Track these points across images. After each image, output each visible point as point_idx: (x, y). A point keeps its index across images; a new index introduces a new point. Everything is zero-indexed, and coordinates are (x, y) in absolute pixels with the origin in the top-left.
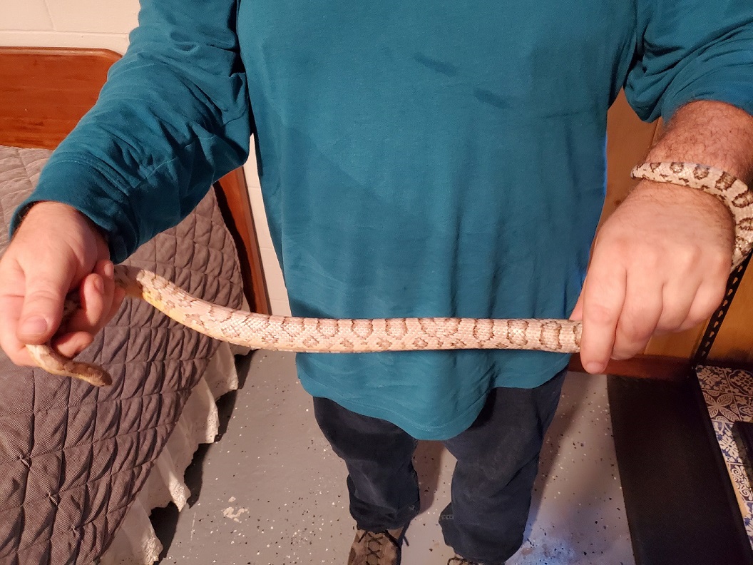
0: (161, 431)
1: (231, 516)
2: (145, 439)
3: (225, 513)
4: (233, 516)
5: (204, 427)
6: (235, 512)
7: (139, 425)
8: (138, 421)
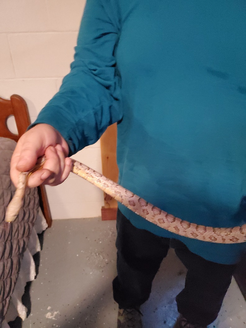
0: (14, 278)
1: (50, 317)
2: (7, 284)
3: (47, 317)
4: (52, 317)
5: (29, 273)
6: (52, 315)
7: (4, 276)
8: (3, 275)
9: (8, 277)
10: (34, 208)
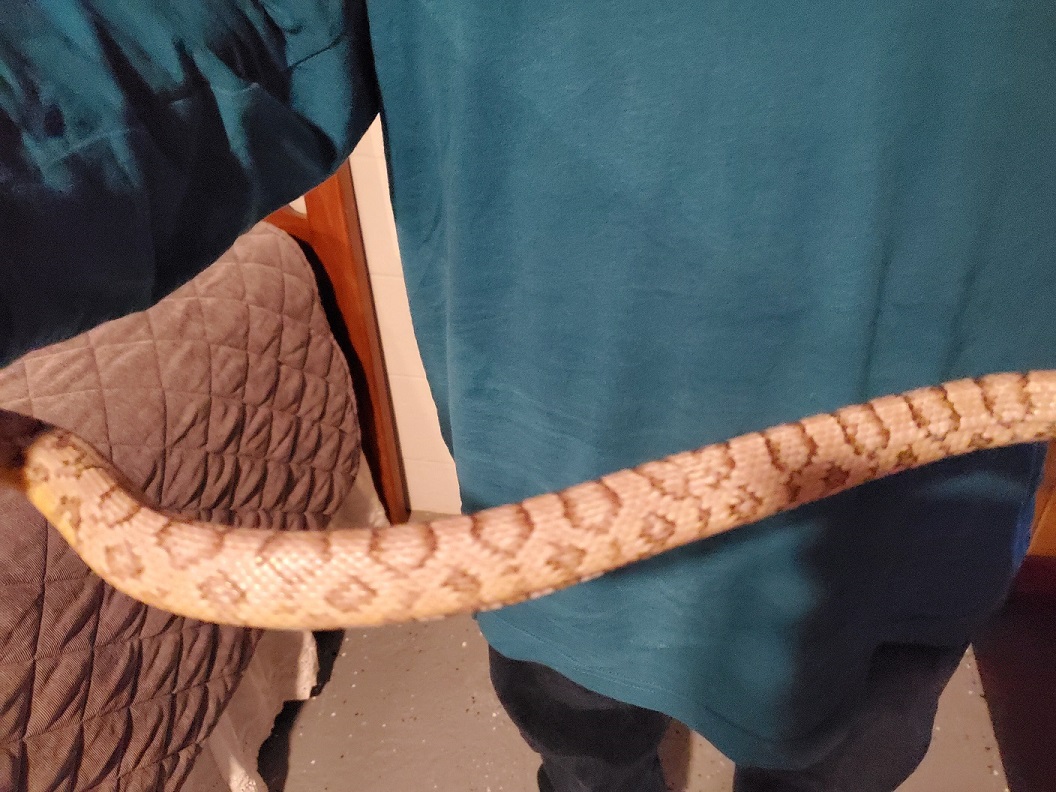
0: (216, 689)
2: (185, 705)
5: (293, 674)
7: (175, 681)
8: (172, 676)
9: (195, 682)
10: (335, 465)
